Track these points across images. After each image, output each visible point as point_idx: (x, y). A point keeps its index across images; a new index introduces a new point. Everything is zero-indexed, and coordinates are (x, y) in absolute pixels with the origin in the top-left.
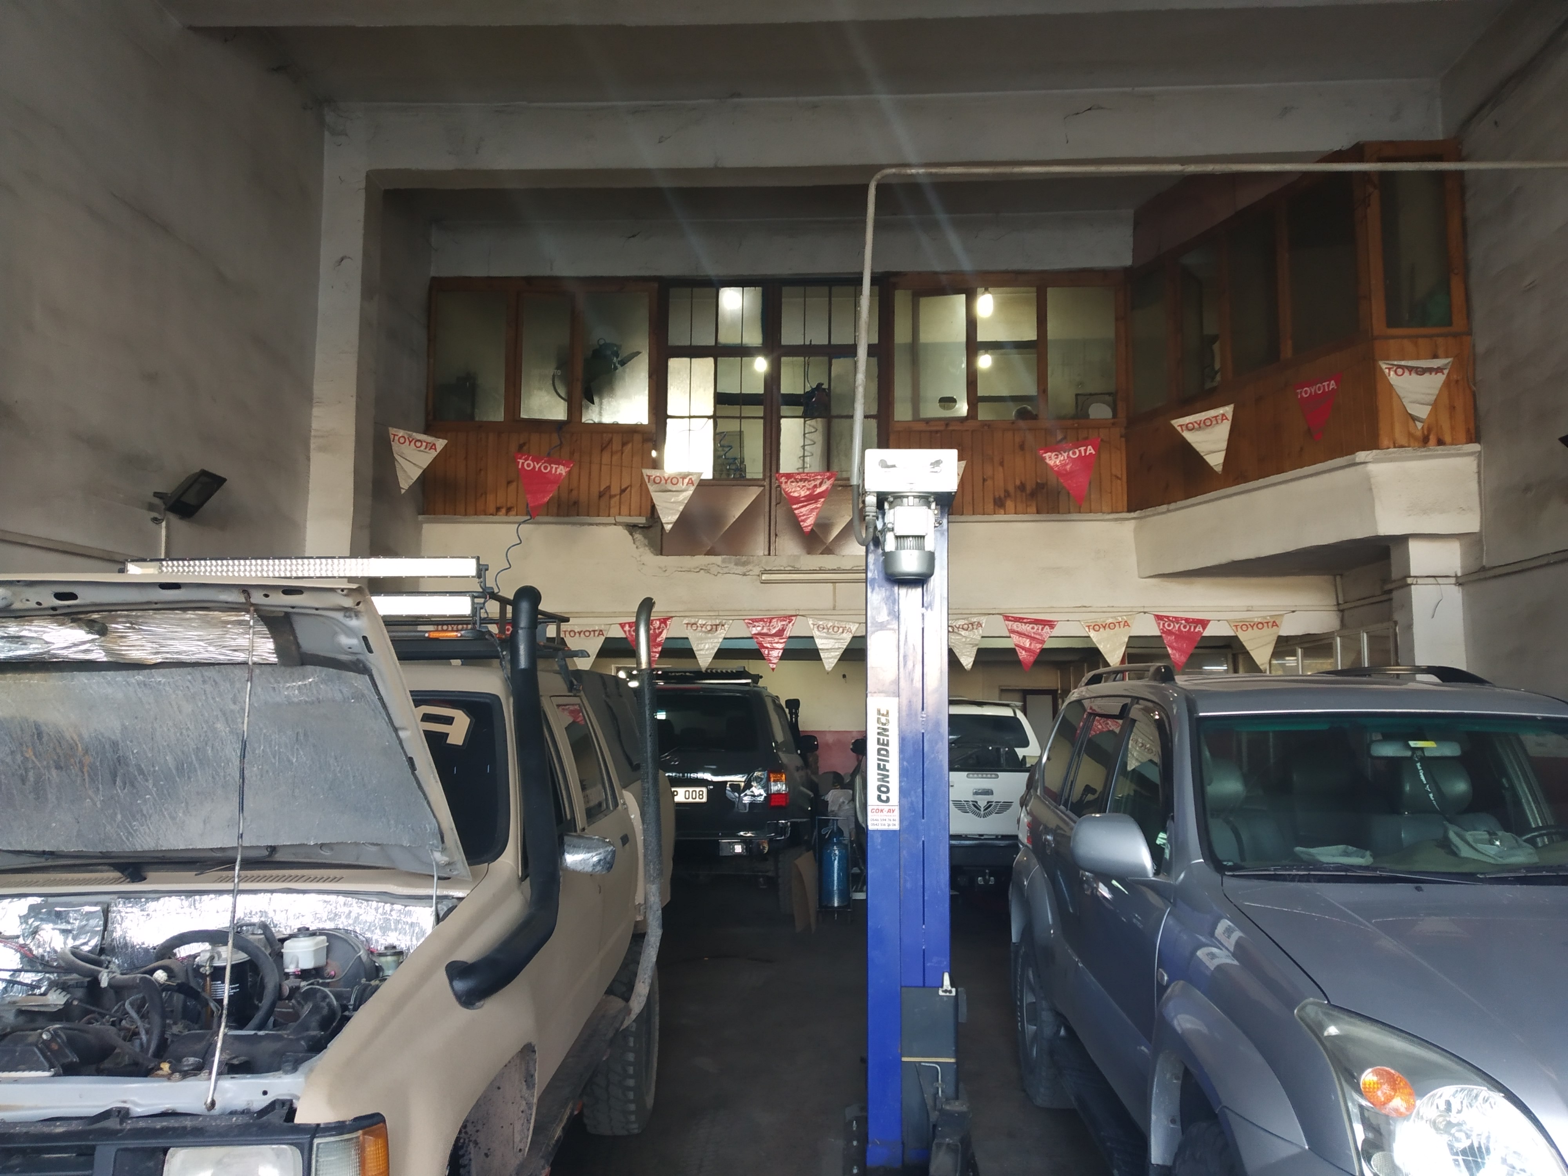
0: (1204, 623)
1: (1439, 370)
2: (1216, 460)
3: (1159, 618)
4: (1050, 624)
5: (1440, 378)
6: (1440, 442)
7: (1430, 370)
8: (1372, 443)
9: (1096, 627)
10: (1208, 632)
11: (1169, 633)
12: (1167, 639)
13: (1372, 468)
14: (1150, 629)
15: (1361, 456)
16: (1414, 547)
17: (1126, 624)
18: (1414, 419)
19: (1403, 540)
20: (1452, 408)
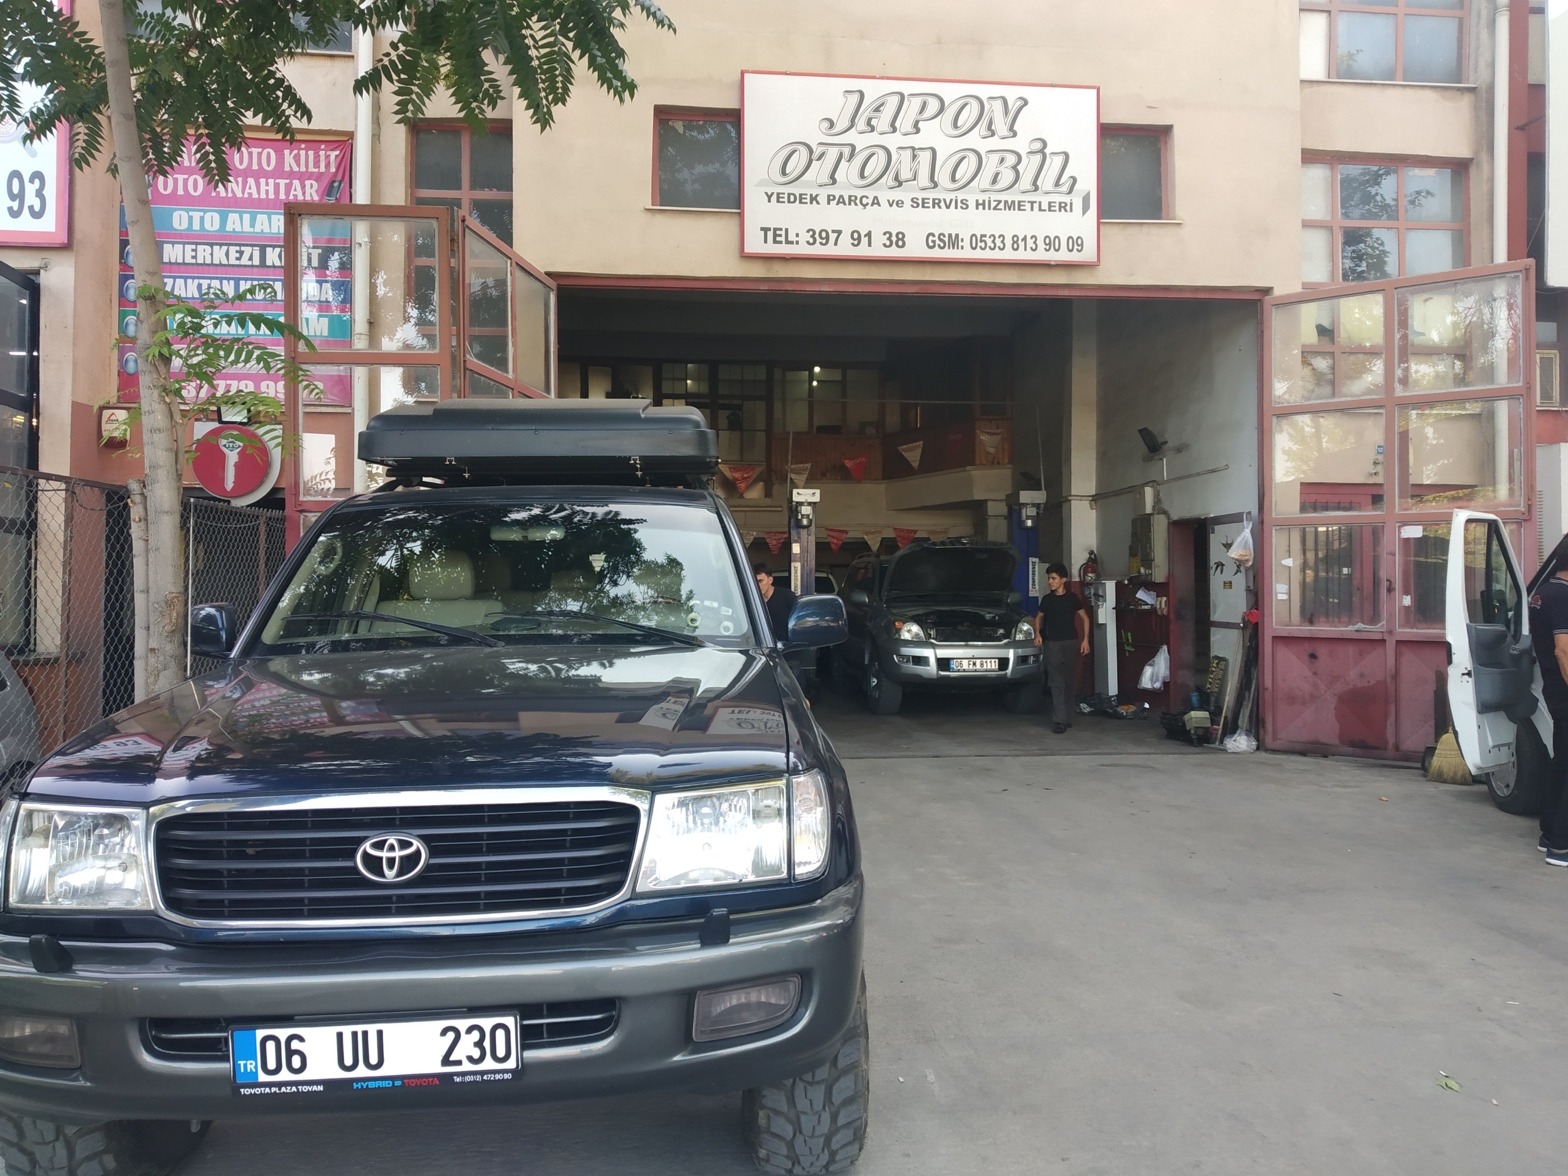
0: (915, 532)
1: (999, 434)
2: (915, 465)
3: (895, 529)
4: (846, 532)
5: (999, 437)
6: (999, 463)
7: (995, 434)
8: (973, 463)
9: (867, 533)
10: (917, 536)
11: (899, 536)
12: (899, 539)
13: (973, 472)
14: (891, 534)
15: (968, 468)
16: (989, 503)
17: (880, 532)
18: (989, 453)
19: (986, 501)
20: (1004, 449)
